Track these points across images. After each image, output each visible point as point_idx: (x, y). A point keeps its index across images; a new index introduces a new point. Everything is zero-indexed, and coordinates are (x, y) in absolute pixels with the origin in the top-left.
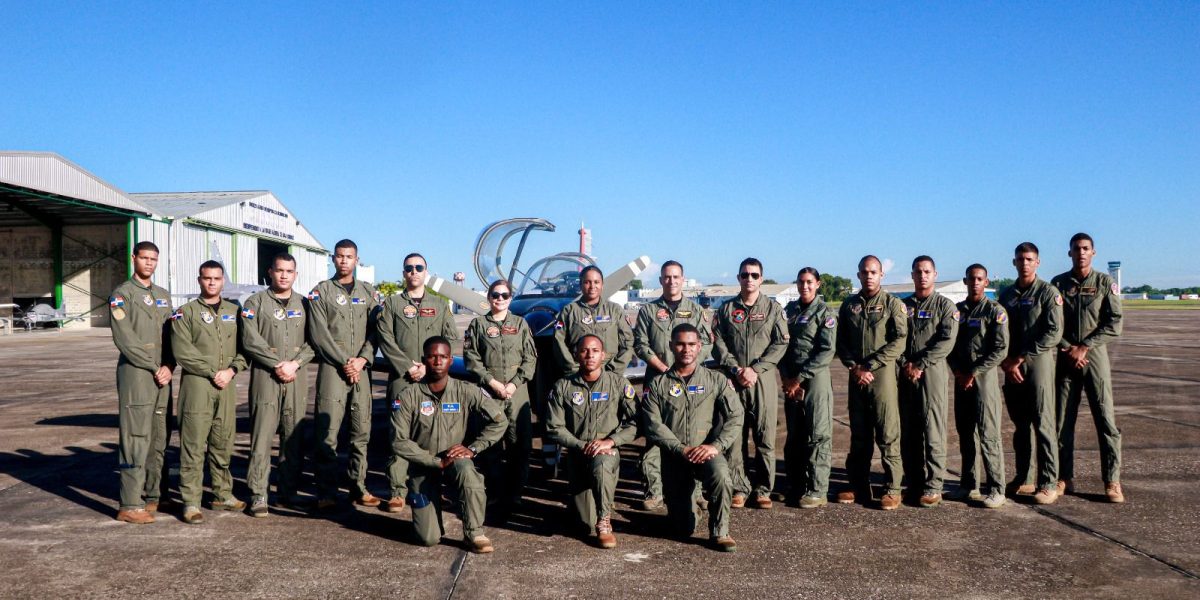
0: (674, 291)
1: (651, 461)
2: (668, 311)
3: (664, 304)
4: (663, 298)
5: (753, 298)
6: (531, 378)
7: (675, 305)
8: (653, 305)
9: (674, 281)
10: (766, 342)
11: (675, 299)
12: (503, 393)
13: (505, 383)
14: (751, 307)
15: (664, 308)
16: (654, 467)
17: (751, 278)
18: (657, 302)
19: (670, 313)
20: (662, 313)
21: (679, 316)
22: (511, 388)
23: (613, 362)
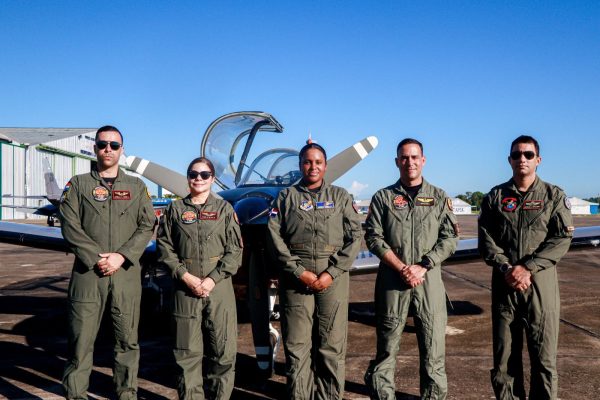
0: (414, 174)
1: (383, 373)
2: (406, 198)
3: (402, 190)
4: (399, 183)
5: (528, 181)
6: (234, 272)
7: (415, 191)
8: (389, 192)
9: (412, 161)
10: (543, 235)
11: (414, 183)
12: (198, 289)
13: (202, 278)
14: (524, 194)
15: (402, 194)
16: (386, 380)
17: (524, 158)
18: (393, 188)
19: (408, 200)
20: (399, 200)
21: (419, 203)
22: (209, 284)
23: (336, 256)
